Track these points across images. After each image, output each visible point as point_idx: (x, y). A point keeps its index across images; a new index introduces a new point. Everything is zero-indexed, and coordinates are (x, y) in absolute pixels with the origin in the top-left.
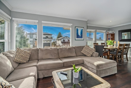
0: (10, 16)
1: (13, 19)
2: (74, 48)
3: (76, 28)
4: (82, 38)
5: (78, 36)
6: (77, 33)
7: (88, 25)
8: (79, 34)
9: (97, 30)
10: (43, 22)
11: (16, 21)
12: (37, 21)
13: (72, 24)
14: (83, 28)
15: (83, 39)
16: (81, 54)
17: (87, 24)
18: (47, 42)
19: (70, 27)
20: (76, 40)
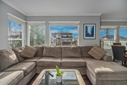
0: (25, 20)
1: (27, 22)
2: (80, 48)
3: (85, 25)
4: (93, 36)
5: (87, 35)
6: (86, 31)
7: (102, 21)
8: (89, 32)
9: (121, 26)
10: (49, 22)
11: (29, 24)
12: (45, 22)
13: (79, 22)
14: (94, 25)
15: (95, 38)
16: (88, 56)
17: (101, 19)
18: (68, 41)
19: (77, 24)
20: (84, 39)
